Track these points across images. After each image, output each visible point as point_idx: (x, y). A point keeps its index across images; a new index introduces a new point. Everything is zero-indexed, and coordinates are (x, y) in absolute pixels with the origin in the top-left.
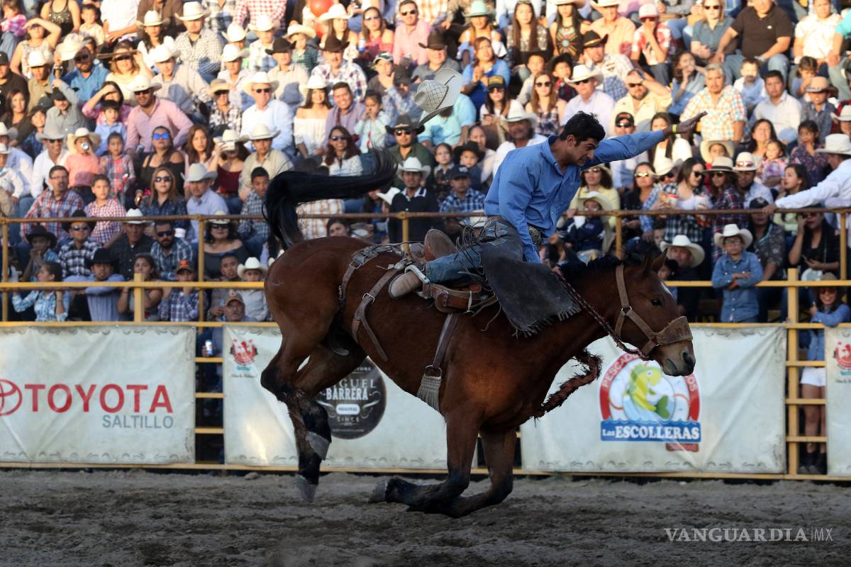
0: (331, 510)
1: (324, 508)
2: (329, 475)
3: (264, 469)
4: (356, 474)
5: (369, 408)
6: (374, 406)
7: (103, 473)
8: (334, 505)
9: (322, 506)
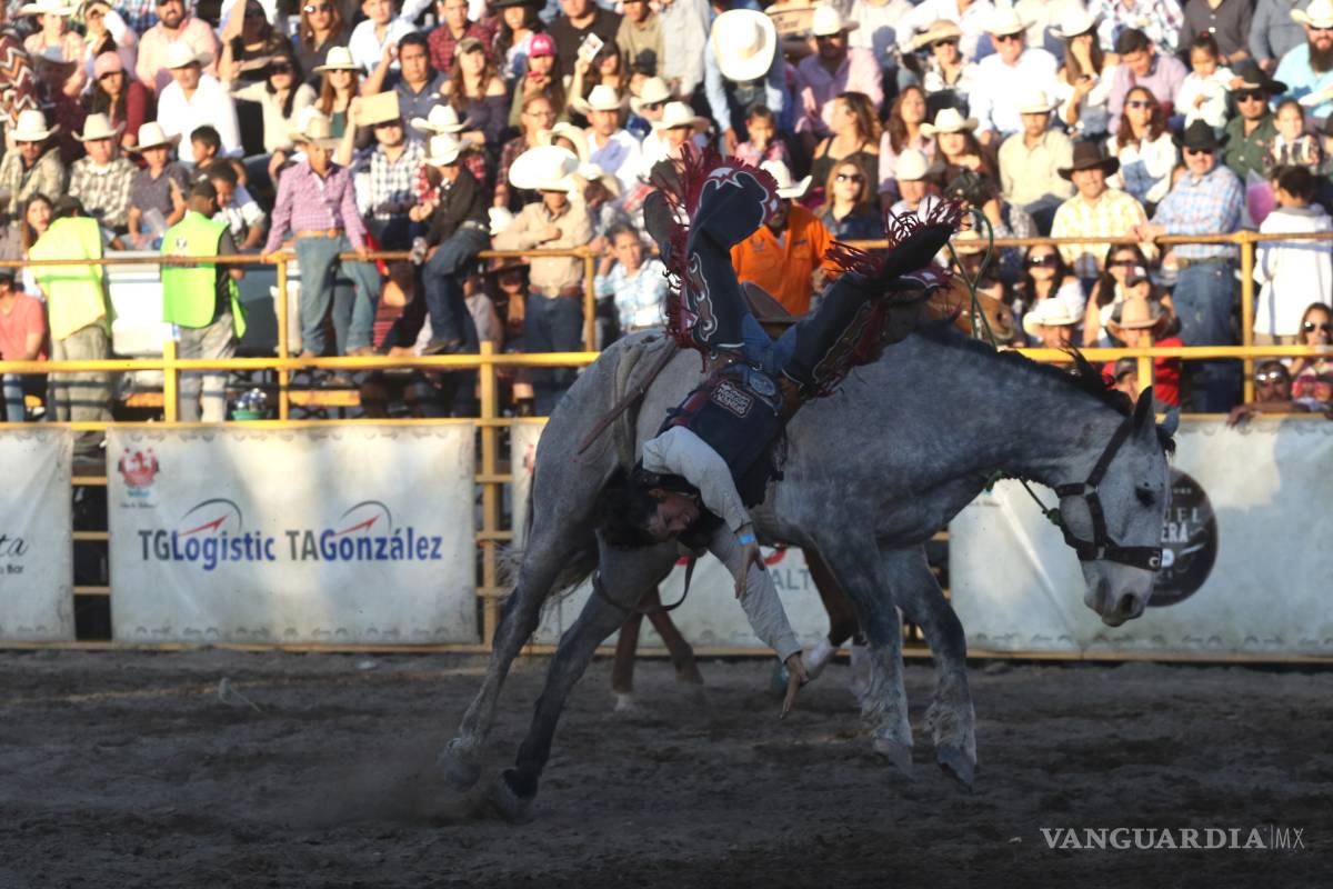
0: (1132, 724)
1: (1121, 721)
2: (1125, 666)
3: (1017, 656)
4: (1169, 664)
5: (1188, 556)
6: (1197, 552)
7: (752, 665)
8: (1138, 715)
9: (1118, 717)
